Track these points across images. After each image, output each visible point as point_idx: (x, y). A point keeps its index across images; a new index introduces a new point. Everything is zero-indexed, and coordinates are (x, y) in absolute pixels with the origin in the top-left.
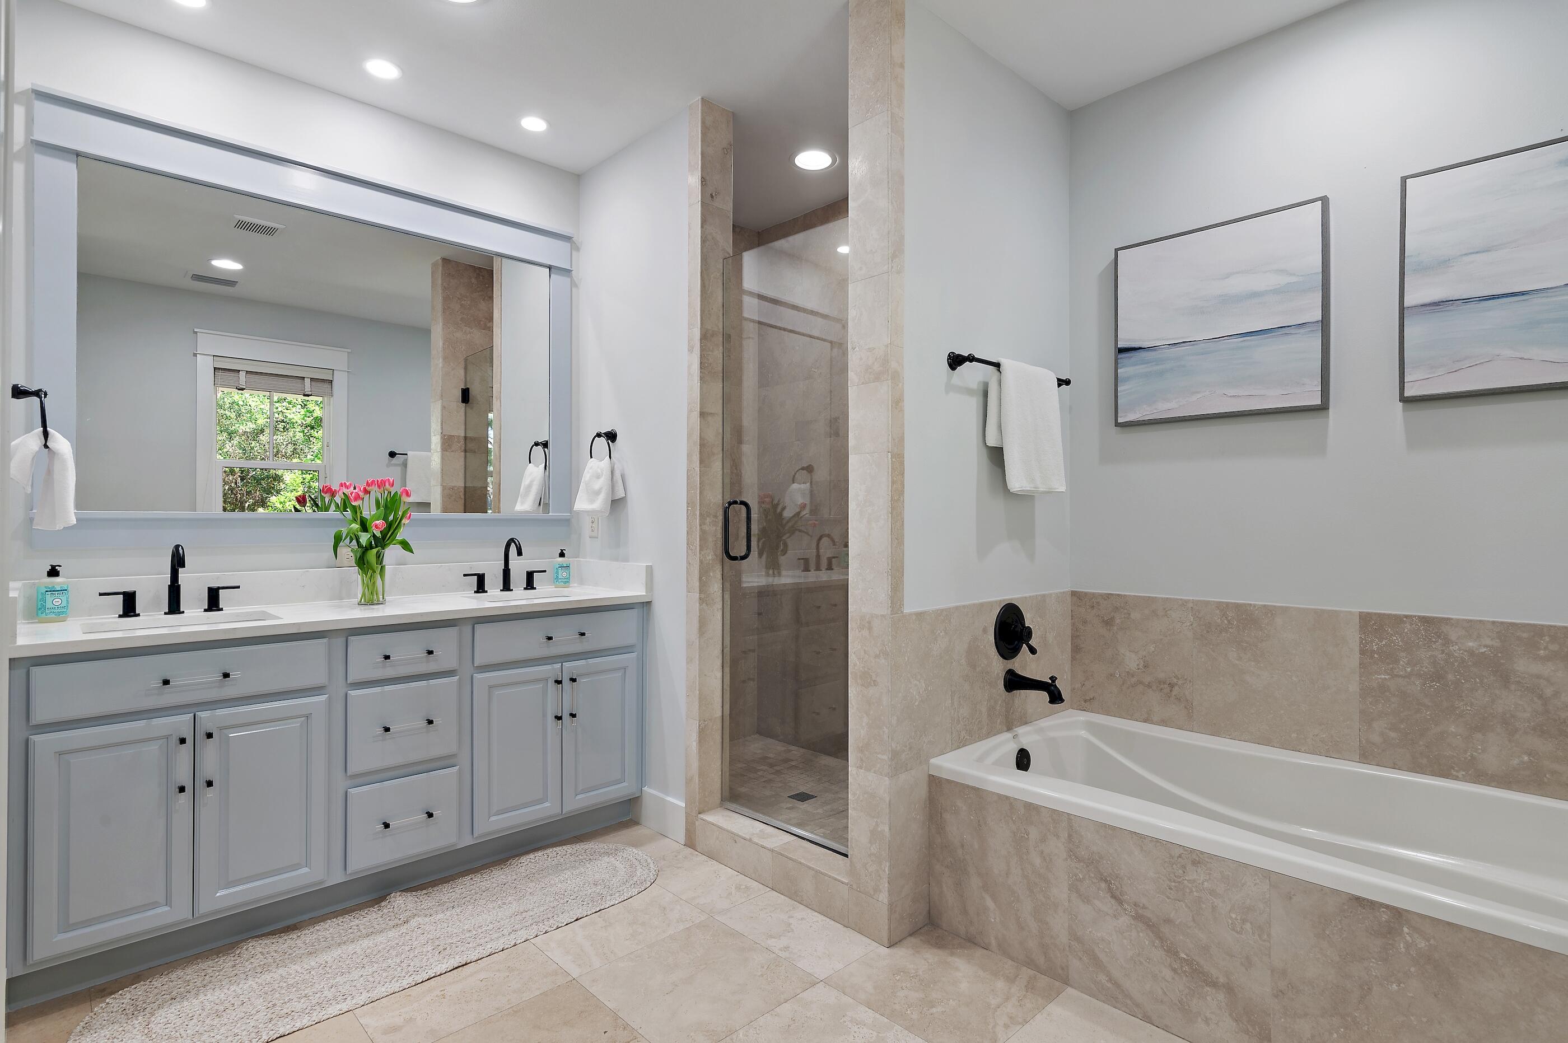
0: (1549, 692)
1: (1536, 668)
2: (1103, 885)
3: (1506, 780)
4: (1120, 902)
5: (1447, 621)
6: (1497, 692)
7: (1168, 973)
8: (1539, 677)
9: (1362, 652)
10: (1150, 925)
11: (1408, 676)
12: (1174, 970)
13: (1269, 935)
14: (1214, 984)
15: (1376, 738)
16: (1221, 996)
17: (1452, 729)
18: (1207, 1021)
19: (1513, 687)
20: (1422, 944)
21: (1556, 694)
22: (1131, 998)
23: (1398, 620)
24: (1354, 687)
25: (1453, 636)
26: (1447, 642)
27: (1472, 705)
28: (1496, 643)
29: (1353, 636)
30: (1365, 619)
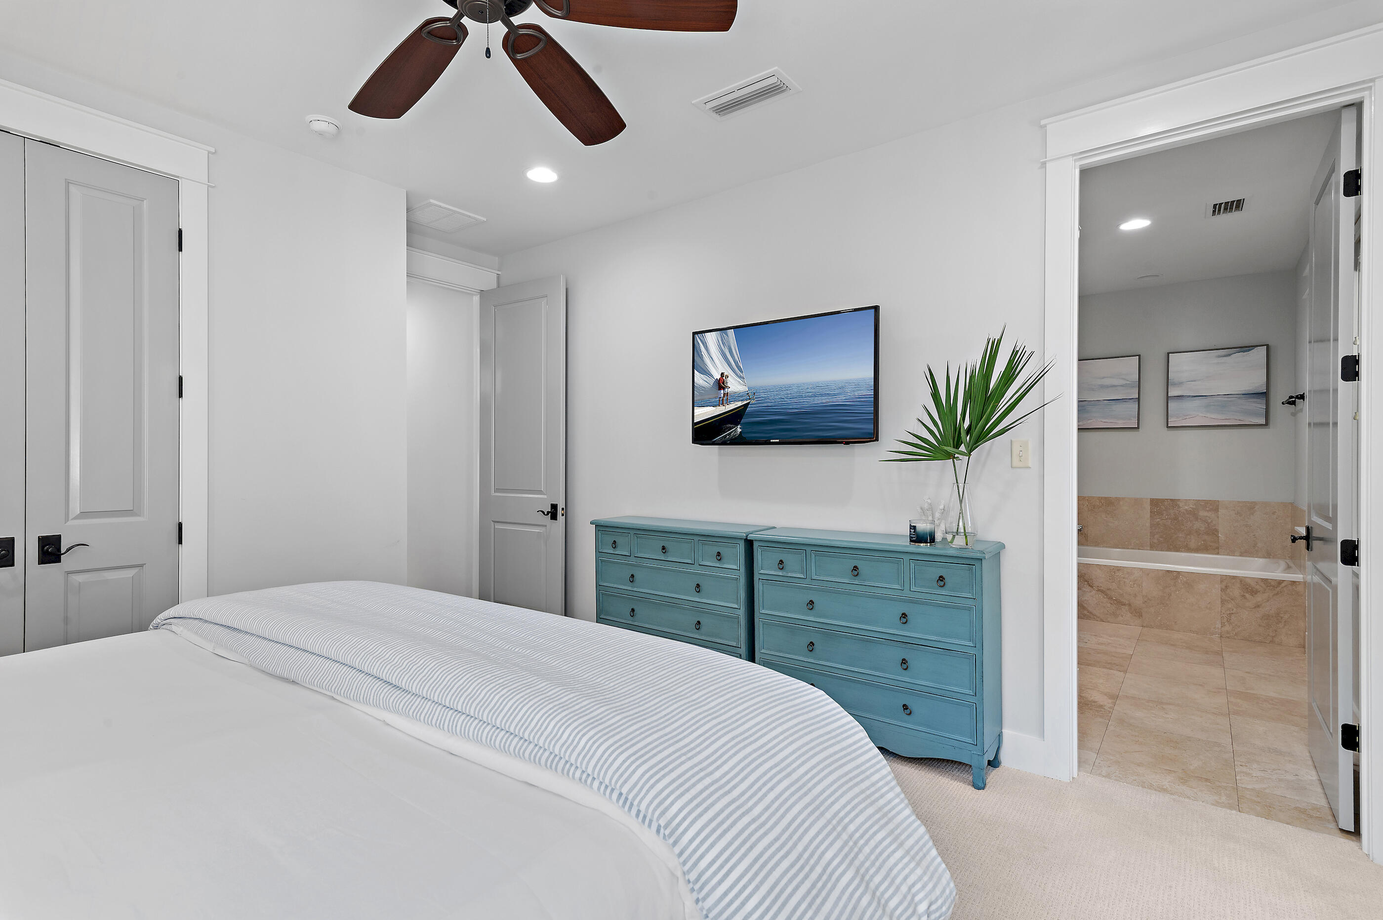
0: (1209, 521)
1: (1206, 514)
2: (1086, 583)
3: (1197, 550)
4: (1092, 587)
5: (1179, 500)
6: (1194, 522)
7: (1109, 605)
8: (1207, 516)
9: (1151, 512)
10: (1102, 592)
11: (1167, 519)
12: (1111, 604)
13: (1142, 586)
14: (1124, 605)
15: (1156, 541)
16: (1127, 607)
17: (1181, 535)
18: (1122, 616)
19: (1199, 520)
20: (1185, 580)
21: (1212, 521)
22: (1096, 616)
23: (1163, 501)
24: (1148, 525)
25: (1181, 506)
26: (1179, 507)
27: (1187, 527)
28: (1194, 507)
29: (1148, 507)
30: (1152, 500)
